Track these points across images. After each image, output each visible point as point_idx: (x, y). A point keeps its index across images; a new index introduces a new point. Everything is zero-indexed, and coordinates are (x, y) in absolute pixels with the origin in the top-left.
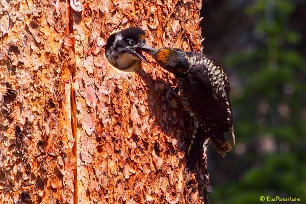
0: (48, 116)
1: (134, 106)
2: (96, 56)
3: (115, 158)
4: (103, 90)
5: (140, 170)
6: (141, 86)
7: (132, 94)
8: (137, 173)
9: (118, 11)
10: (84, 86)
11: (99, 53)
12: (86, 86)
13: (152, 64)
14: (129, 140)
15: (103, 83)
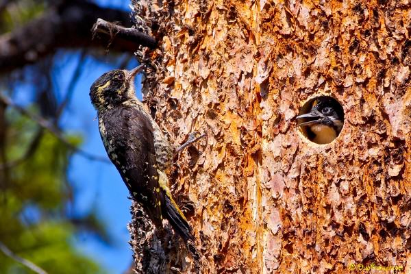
0: (227, 223)
1: (333, 185)
2: (285, 133)
3: (308, 255)
4: (293, 174)
5: (341, 263)
6: (343, 158)
7: (329, 170)
8: (337, 268)
9: (313, 71)
10: (269, 175)
11: (288, 129)
12: (272, 174)
13: (358, 127)
14: (325, 228)
15: (294, 165)
